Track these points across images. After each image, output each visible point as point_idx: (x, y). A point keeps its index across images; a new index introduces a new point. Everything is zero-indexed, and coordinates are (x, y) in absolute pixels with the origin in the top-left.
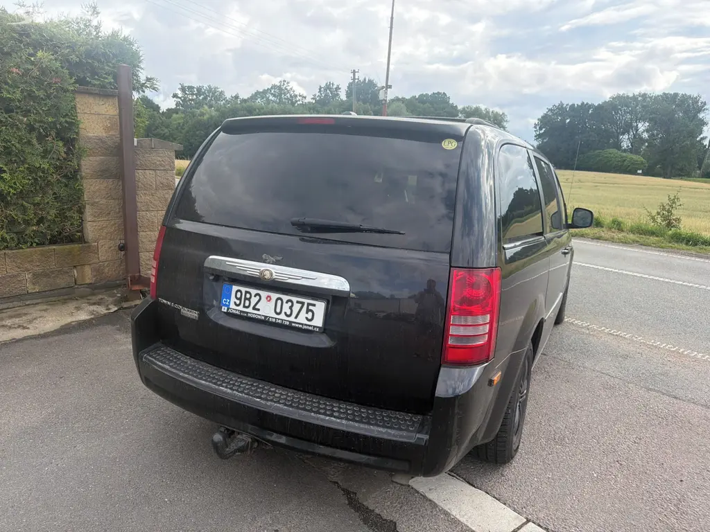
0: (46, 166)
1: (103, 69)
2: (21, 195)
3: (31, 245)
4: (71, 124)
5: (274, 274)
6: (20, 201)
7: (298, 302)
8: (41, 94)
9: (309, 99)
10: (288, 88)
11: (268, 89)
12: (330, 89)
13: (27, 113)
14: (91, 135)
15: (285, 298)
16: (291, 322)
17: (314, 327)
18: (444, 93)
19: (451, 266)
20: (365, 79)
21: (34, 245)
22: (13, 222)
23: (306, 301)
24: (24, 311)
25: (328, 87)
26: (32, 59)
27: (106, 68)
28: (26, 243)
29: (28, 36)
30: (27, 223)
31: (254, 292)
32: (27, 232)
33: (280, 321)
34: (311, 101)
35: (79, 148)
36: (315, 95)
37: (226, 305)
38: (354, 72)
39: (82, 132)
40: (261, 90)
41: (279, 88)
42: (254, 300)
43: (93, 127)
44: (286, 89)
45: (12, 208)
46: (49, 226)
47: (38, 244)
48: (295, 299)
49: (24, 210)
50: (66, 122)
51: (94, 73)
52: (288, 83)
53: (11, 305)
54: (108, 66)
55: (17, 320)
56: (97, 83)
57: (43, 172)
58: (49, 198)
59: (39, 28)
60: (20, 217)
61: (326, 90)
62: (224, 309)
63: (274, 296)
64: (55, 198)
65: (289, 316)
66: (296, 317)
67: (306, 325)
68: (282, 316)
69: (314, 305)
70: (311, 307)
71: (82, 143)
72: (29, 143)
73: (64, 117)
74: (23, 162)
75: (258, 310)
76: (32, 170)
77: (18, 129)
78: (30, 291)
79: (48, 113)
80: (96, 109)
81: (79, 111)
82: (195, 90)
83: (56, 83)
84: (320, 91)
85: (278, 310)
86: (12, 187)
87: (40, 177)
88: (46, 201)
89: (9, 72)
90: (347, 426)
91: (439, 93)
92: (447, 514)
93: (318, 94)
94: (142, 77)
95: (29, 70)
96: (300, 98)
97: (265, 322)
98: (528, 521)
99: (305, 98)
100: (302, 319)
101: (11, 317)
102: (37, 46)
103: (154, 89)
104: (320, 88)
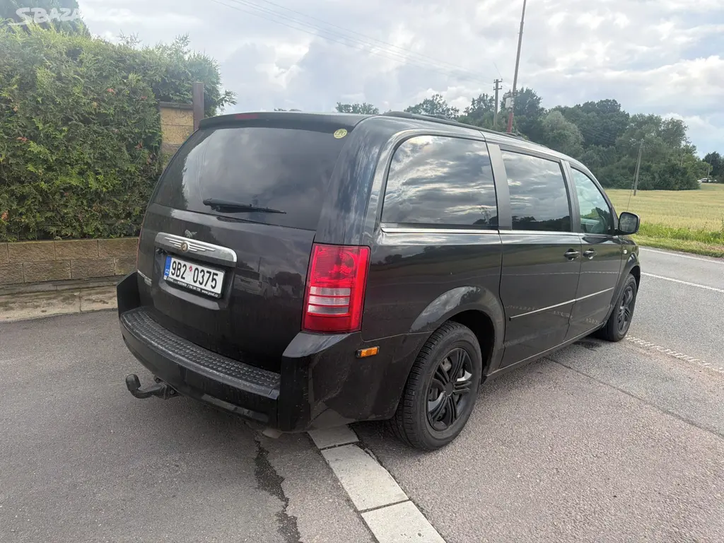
0: (133, 170)
1: (184, 86)
2: (113, 193)
3: (120, 236)
4: (154, 134)
5: (189, 246)
6: (113, 199)
7: (208, 272)
8: (130, 109)
9: (461, 113)
10: (441, 102)
11: (420, 104)
12: (484, 101)
13: (119, 124)
14: (172, 143)
15: (200, 268)
16: (202, 289)
17: (216, 293)
18: (614, 100)
19: (313, 242)
20: (522, 89)
21: (122, 235)
22: (106, 216)
23: (213, 271)
24: (108, 290)
25: (482, 99)
26: (125, 81)
27: (187, 85)
28: (116, 233)
29: (124, 62)
30: (118, 217)
31: (183, 263)
32: (117, 225)
33: (195, 288)
34: (464, 114)
35: (161, 155)
36: (468, 108)
37: (166, 274)
38: (497, 82)
39: (164, 141)
40: (414, 106)
41: (432, 103)
42: (183, 270)
43: (173, 137)
44: (439, 104)
45: (106, 204)
46: (135, 220)
47: (125, 235)
48: (206, 269)
49: (116, 206)
50: (150, 133)
51: (177, 90)
52: (441, 97)
53: (101, 284)
54: (188, 83)
55: (101, 296)
56: (178, 98)
57: (131, 175)
58: (136, 197)
59: (135, 55)
60: (111, 211)
61: (479, 102)
62: (165, 278)
63: (194, 266)
64: (142, 197)
65: (201, 284)
66: (205, 285)
67: (211, 292)
68: (197, 284)
69: (217, 275)
70: (215, 277)
71: (163, 150)
72: (120, 150)
73: (150, 128)
74: (115, 166)
75: (184, 278)
76: (122, 172)
77: (112, 139)
78: (117, 274)
79: (136, 125)
80: (177, 121)
81: (162, 122)
82: (351, 108)
83: (142, 100)
84: (473, 104)
85: (195, 280)
86: (105, 186)
87: (128, 178)
88: (133, 199)
89: (106, 92)
90: (223, 378)
91: (607, 101)
92: (336, 480)
93: (471, 107)
94: (222, 91)
95: (122, 90)
96: (452, 112)
97: (187, 289)
98: (410, 499)
99: (458, 111)
100: (208, 288)
101: (97, 293)
102: (131, 69)
103: (233, 103)
104: (474, 101)
